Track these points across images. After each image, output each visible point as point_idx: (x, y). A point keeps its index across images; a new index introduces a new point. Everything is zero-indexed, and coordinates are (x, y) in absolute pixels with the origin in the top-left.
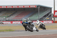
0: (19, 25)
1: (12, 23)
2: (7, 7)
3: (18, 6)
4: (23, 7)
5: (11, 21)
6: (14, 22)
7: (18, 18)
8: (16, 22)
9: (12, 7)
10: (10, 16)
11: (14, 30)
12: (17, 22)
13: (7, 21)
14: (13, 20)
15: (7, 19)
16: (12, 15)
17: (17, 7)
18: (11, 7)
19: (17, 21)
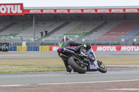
0: (113, 55)
2: (82, 10)
3: (110, 10)
4: (122, 11)
5: (92, 44)
7: (109, 39)
8: (104, 47)
9: (96, 10)
10: (91, 33)
12: (108, 47)
14: (99, 42)
15: (83, 40)
16: (95, 30)
17: (108, 11)
18: (94, 11)
19: (108, 45)
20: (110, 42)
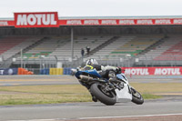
0: (176, 79)
1: (151, 72)
2: (135, 21)
3: (172, 20)
5: (149, 66)
6: (158, 71)
7: (171, 58)
8: (164, 69)
9: (154, 21)
10: (147, 50)
11: (158, 96)
12: (169, 69)
13: (136, 66)
14: (157, 63)
15: (137, 60)
16: (152, 47)
17: (169, 22)
18: (150, 23)
19: (169, 66)
20: (172, 63)
